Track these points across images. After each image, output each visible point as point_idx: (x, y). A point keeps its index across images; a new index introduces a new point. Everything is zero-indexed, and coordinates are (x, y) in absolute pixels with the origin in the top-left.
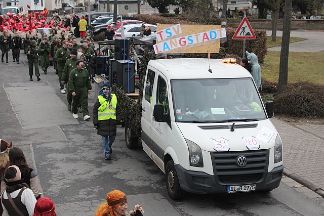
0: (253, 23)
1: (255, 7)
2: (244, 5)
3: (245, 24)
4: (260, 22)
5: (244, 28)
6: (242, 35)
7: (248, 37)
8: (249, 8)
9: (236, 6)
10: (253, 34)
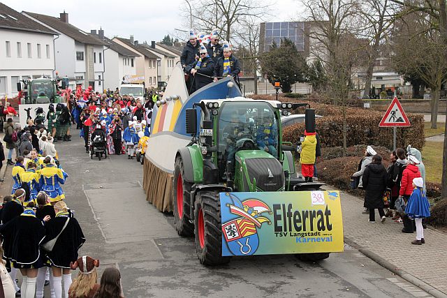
0: (406, 104)
1: (408, 84)
2: (393, 82)
4: (416, 104)
5: (394, 113)
6: (392, 122)
7: (400, 124)
8: (400, 85)
9: (382, 83)
10: (406, 120)
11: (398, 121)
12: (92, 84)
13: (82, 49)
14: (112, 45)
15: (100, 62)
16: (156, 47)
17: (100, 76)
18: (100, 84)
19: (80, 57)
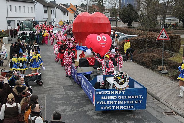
1: (181, 22)
2: (175, 21)
3: (163, 32)
5: (163, 34)
6: (162, 38)
7: (165, 39)
8: (178, 22)
10: (168, 37)
11: (164, 38)
12: (50, 23)
13: (46, 9)
14: (59, 7)
15: (54, 14)
16: (78, 7)
17: (54, 20)
18: (54, 23)
19: (45, 12)
